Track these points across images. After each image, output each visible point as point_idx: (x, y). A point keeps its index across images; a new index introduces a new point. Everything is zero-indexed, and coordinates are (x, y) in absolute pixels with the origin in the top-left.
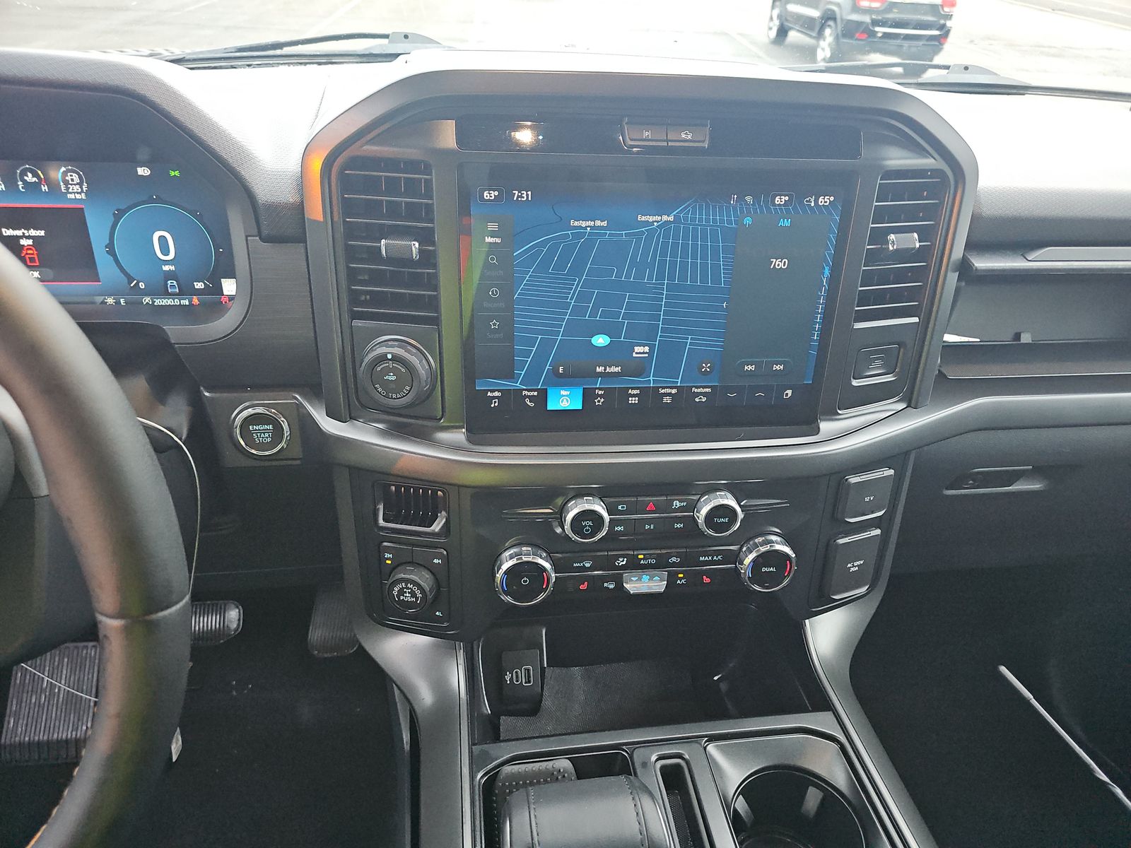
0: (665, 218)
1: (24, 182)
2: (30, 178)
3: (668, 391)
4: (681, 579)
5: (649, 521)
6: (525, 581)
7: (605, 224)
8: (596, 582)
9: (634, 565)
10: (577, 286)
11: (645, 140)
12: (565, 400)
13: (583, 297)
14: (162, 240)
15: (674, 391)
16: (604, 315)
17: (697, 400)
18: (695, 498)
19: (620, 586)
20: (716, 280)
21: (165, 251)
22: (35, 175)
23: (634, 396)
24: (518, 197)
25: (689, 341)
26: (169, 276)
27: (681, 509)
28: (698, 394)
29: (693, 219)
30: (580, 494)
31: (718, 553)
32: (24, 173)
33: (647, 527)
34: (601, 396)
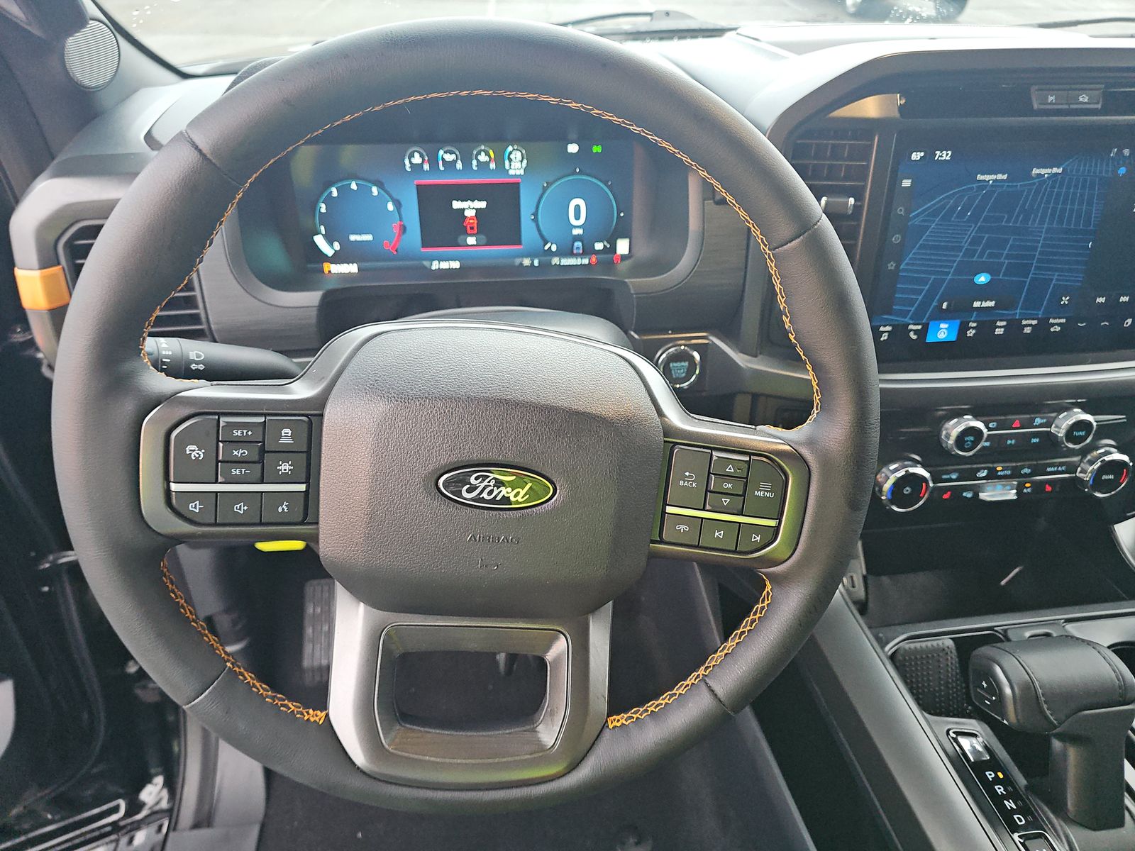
0: (1055, 170)
1: (478, 161)
2: (483, 158)
3: (1029, 322)
4: (1027, 488)
5: (1011, 436)
6: (907, 490)
7: (1005, 177)
8: (957, 491)
9: (992, 475)
10: (972, 231)
11: (1050, 104)
12: (943, 332)
13: (976, 241)
14: (577, 208)
15: (1035, 322)
16: (990, 255)
17: (1052, 330)
18: (1054, 415)
19: (976, 495)
20: (1088, 221)
21: (577, 217)
22: (487, 154)
23: (1001, 327)
24: (939, 156)
25: (1056, 277)
26: (577, 238)
27: (1041, 426)
28: (1053, 325)
29: (1078, 171)
30: (959, 414)
31: (1061, 464)
32: (479, 153)
33: (1009, 442)
34: (973, 328)
